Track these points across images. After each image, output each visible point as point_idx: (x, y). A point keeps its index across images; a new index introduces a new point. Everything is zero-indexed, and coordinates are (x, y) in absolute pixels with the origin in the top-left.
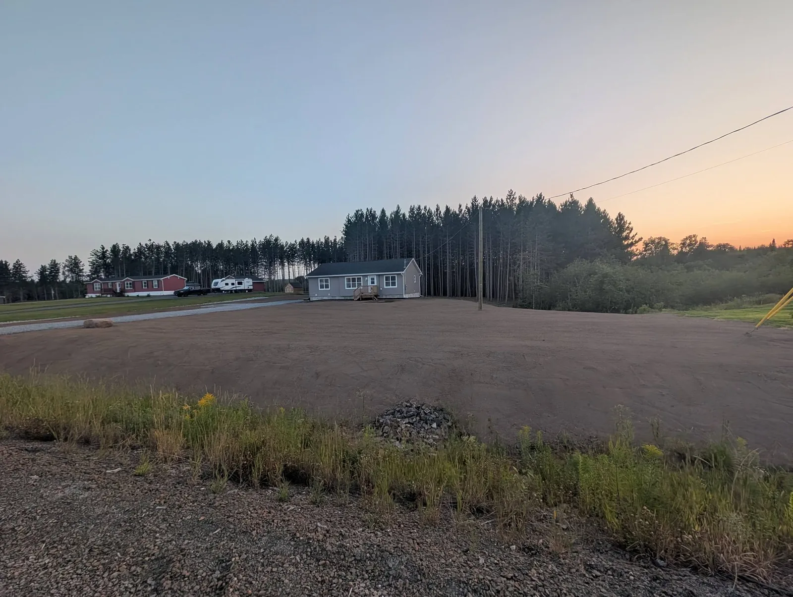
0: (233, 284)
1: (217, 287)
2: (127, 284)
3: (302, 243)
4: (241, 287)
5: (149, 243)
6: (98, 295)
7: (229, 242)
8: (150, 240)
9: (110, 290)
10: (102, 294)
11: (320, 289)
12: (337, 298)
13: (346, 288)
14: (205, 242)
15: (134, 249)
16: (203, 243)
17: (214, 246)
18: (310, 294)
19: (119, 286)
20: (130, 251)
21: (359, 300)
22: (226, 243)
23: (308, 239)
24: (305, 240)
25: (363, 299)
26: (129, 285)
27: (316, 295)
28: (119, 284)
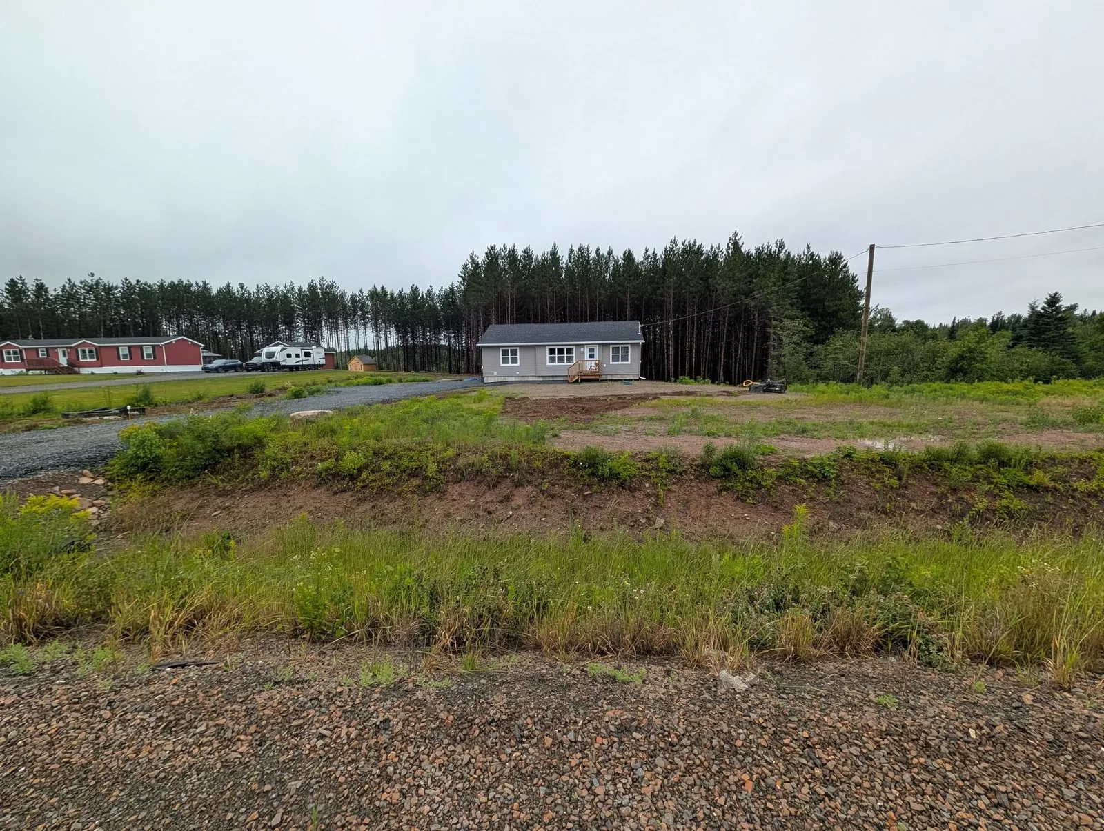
0: (298, 356)
1: (271, 360)
2: (84, 351)
3: (374, 295)
4: (310, 361)
5: (89, 279)
6: (18, 371)
7: (242, 286)
8: (92, 275)
9: (41, 362)
10: (28, 370)
11: (502, 365)
12: (531, 379)
13: (548, 364)
14: (197, 284)
15: (55, 290)
16: (194, 285)
17: (214, 292)
18: (484, 372)
19: (64, 355)
20: (46, 292)
21: (576, 381)
22: (235, 287)
23: (383, 288)
24: (379, 290)
25: (583, 381)
26: (87, 354)
27: (495, 374)
28: (64, 352)
